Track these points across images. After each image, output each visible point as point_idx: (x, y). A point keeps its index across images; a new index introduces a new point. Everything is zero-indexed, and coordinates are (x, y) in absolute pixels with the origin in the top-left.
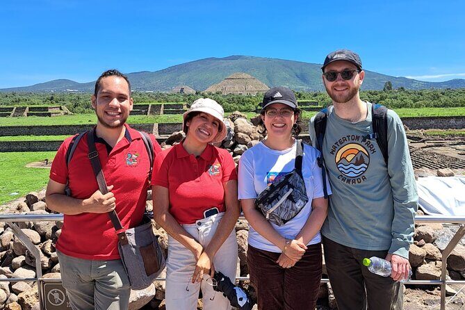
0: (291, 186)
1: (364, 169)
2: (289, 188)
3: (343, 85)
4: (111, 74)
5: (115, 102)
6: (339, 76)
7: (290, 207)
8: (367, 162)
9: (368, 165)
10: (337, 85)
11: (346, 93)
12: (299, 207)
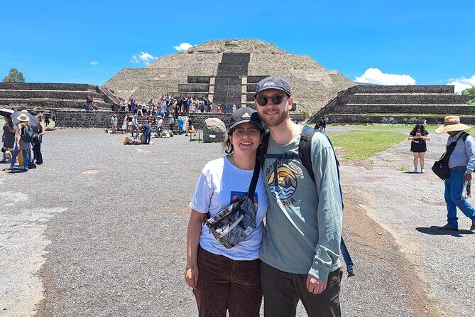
0: (242, 212)
1: (292, 192)
2: (240, 215)
3: (273, 110)
6: (270, 101)
7: (240, 233)
8: (294, 185)
9: (295, 188)
10: (268, 110)
11: (276, 117)
12: (248, 234)
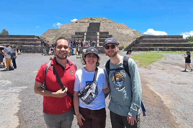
4: (61, 38)
5: (63, 49)
